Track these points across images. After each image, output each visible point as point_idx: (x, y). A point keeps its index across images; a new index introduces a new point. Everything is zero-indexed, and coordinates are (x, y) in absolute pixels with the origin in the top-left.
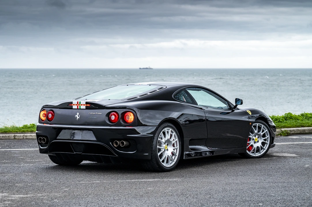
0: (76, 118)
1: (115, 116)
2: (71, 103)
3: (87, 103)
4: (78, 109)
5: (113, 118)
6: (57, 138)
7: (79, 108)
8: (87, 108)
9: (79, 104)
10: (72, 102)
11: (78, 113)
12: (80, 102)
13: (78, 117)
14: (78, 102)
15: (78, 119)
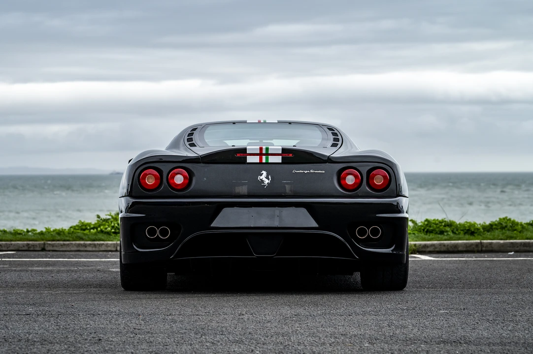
0: (262, 181)
1: (356, 176)
2: (243, 151)
3: (285, 151)
4: (261, 163)
5: (350, 180)
6: (212, 225)
7: (264, 161)
8: (285, 161)
9: (264, 152)
10: (245, 149)
11: (264, 173)
12: (267, 149)
13: (267, 181)
14: (261, 149)
15: (268, 183)
